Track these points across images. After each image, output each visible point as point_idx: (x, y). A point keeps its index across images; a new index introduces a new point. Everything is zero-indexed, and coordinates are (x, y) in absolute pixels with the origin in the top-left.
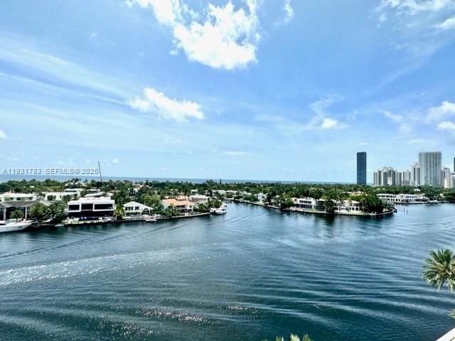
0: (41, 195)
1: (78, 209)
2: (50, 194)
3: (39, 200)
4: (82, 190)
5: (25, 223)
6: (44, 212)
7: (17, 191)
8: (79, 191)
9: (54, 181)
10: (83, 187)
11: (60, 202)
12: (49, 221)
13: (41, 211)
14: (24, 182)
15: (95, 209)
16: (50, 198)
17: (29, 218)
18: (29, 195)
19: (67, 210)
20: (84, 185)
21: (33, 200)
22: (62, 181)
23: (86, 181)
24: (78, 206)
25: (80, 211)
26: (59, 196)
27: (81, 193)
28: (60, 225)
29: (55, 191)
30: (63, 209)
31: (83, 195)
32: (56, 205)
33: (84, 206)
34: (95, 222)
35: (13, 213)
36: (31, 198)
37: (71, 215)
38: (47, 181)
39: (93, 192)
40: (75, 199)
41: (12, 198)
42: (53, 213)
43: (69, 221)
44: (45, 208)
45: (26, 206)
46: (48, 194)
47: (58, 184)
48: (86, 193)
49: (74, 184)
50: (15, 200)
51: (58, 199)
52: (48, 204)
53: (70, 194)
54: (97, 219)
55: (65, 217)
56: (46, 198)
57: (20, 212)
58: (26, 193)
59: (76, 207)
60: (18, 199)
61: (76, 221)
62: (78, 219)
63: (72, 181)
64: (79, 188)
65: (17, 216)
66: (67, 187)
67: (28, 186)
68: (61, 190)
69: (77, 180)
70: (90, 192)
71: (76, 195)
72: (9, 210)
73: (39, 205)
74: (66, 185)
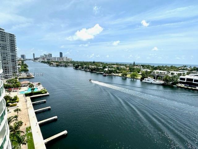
0: (168, 72)
1: (185, 80)
2: (172, 72)
3: (168, 74)
4: (188, 71)
5: (162, 82)
6: (169, 79)
7: (160, 70)
8: (186, 72)
9: (174, 67)
10: (188, 70)
11: (176, 76)
12: (171, 83)
13: (168, 78)
14: (163, 66)
15: (194, 82)
16: (172, 74)
17: (163, 80)
18: (164, 72)
19: (179, 80)
20: (189, 69)
21: (166, 73)
22: (178, 67)
23: (191, 67)
24: (185, 79)
25: (185, 81)
26: (176, 73)
27: (187, 73)
28: (175, 86)
29: (174, 71)
30: (177, 79)
31: (188, 74)
32: (174, 77)
33: (188, 79)
34: (194, 88)
35: (158, 78)
36: (165, 73)
37: (181, 83)
38: (172, 66)
39: (194, 73)
40: (184, 76)
41: (158, 72)
42: (173, 80)
43: (180, 85)
44: (170, 77)
45: (163, 76)
46: (171, 72)
47: (176, 68)
48: (190, 73)
49: (184, 68)
50: (159, 73)
51: (175, 74)
52: (171, 76)
53: (181, 72)
54: (195, 87)
55: (178, 83)
56: (170, 74)
57: (161, 78)
58: (164, 71)
59: (184, 79)
60: (160, 73)
61: (183, 85)
62: (184, 85)
63: (183, 67)
64: (186, 70)
65: (159, 79)
66: (180, 70)
67: (164, 68)
68: (177, 71)
69: (185, 66)
70: (192, 73)
71: (184, 74)
72: (157, 76)
73: (167, 76)
74: (180, 68)
